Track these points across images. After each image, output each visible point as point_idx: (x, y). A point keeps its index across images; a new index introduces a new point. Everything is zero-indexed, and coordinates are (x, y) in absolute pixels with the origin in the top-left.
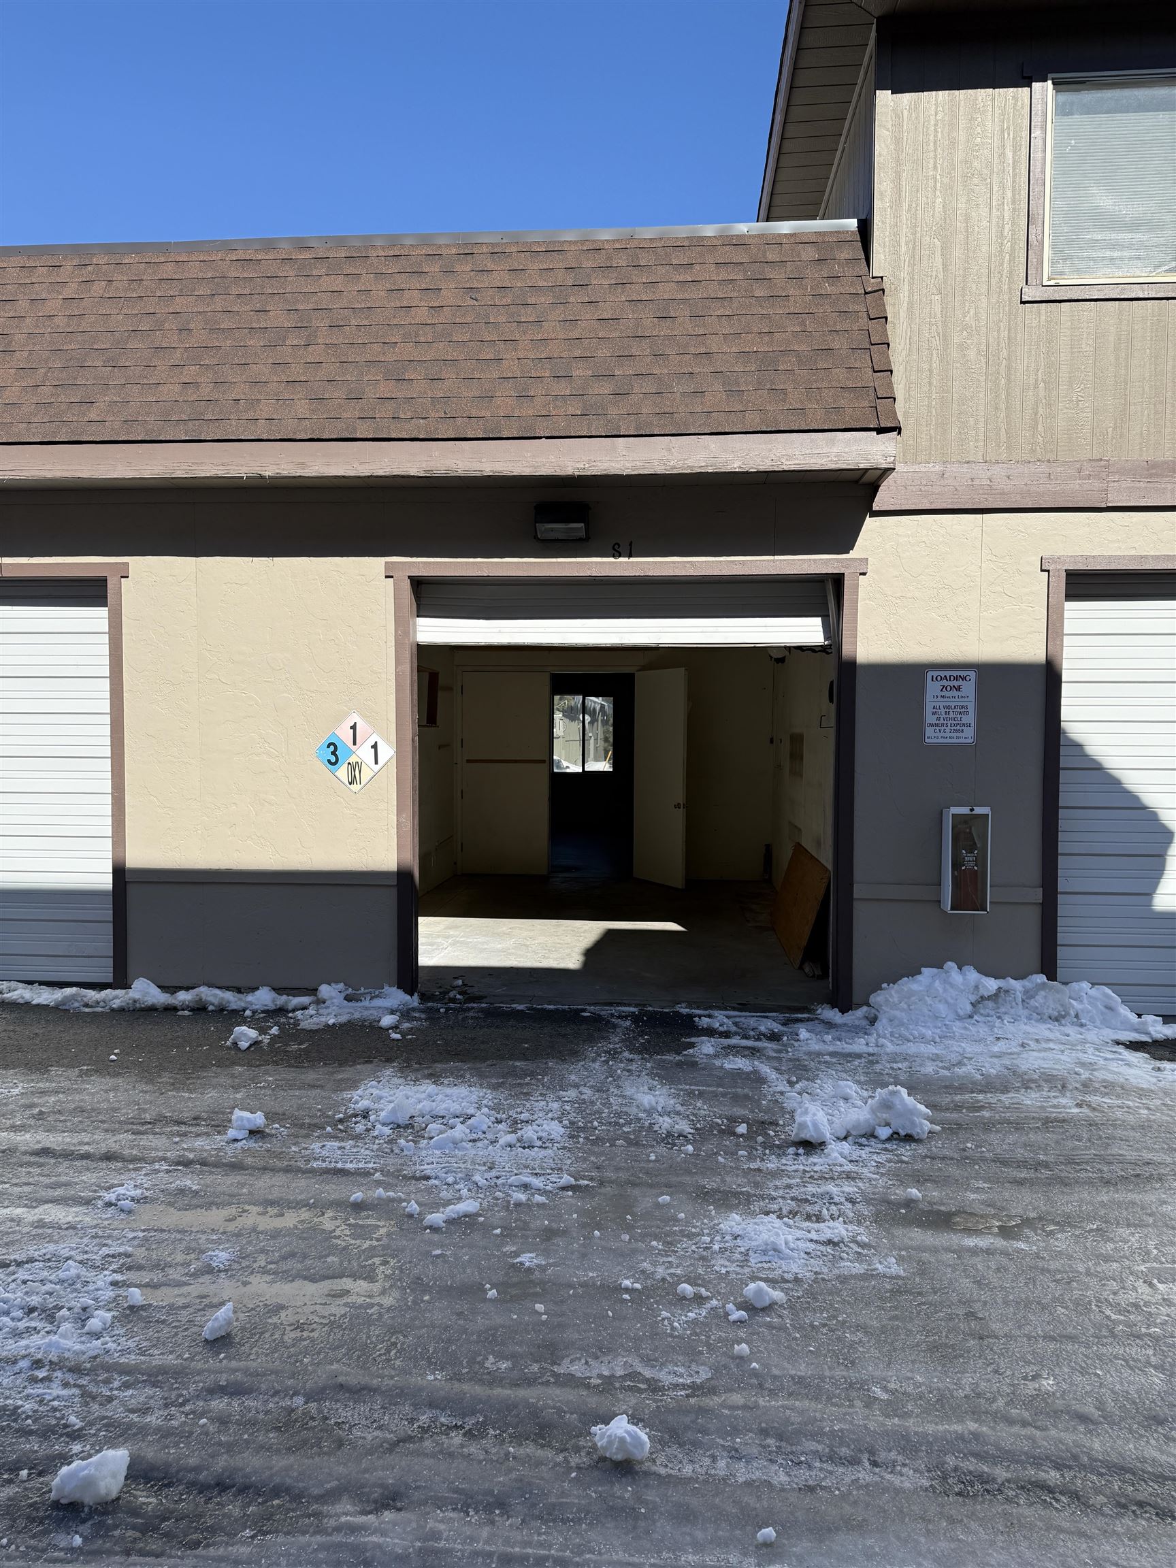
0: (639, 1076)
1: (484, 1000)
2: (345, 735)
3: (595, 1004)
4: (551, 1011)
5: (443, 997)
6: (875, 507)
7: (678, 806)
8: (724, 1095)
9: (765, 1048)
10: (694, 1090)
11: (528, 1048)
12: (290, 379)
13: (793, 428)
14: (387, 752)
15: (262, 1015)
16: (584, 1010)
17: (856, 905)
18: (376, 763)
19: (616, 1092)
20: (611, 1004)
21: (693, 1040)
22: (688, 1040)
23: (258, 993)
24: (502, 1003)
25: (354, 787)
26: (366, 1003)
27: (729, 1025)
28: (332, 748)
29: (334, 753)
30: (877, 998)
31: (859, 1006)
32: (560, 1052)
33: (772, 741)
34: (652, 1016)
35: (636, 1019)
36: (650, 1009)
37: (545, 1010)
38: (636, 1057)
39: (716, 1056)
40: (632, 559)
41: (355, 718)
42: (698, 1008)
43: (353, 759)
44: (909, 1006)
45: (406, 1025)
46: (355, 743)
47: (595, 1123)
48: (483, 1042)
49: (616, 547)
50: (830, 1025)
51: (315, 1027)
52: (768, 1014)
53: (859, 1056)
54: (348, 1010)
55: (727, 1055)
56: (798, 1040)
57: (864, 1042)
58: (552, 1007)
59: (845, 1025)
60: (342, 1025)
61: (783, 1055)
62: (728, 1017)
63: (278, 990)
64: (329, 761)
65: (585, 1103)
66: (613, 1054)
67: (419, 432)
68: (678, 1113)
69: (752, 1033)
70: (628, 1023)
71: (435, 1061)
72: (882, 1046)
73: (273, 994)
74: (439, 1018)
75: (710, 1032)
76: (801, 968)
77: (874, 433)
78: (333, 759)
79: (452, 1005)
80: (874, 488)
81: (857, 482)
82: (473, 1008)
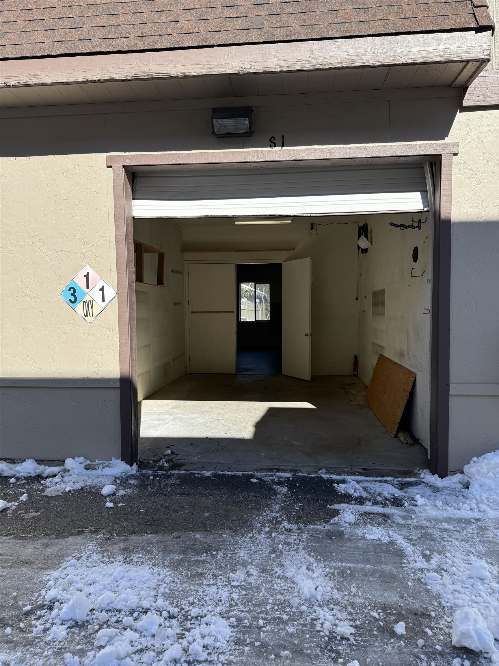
0: (297, 550)
1: (183, 468)
2: (81, 282)
3: (261, 470)
4: (230, 477)
5: (155, 465)
6: (465, 103)
7: (307, 335)
8: (373, 573)
9: (393, 515)
10: (345, 568)
11: (208, 518)
12: (32, 19)
13: (410, 30)
14: (111, 293)
15: (23, 482)
16: (253, 476)
17: (451, 399)
18: (103, 301)
19: (279, 573)
20: (271, 470)
21: (336, 506)
22: (332, 507)
23: (24, 464)
24: (195, 469)
25: (89, 319)
26: (99, 472)
27: (360, 492)
28: (72, 291)
29: (73, 294)
30: (470, 469)
31: (454, 473)
32: (233, 521)
33: (357, 299)
34: (303, 481)
35: (290, 483)
36: (300, 474)
37: (224, 475)
38: (294, 527)
39: (357, 524)
40: (284, 148)
41: (87, 269)
42: (334, 473)
43: (87, 299)
44: (495, 475)
45: (122, 492)
46: (88, 287)
47: (261, 622)
48: (174, 511)
49: (272, 139)
50: (435, 489)
51: (54, 494)
52: (386, 479)
53: (468, 522)
54: (83, 478)
55: (365, 524)
56: (416, 505)
57: (469, 508)
58: (230, 473)
59: (445, 488)
60: (76, 492)
61: (409, 522)
62: (358, 482)
63: (39, 461)
64: (70, 300)
65: (250, 589)
66: (275, 523)
67: (122, 46)
68: (336, 603)
69: (379, 499)
70: (285, 490)
71: (133, 533)
72: (484, 511)
73: (35, 464)
74: (148, 485)
75: (347, 498)
76: (396, 436)
77: (473, 32)
78: (73, 299)
79: (160, 472)
80: (464, 89)
81: (450, 86)
82: (174, 475)
